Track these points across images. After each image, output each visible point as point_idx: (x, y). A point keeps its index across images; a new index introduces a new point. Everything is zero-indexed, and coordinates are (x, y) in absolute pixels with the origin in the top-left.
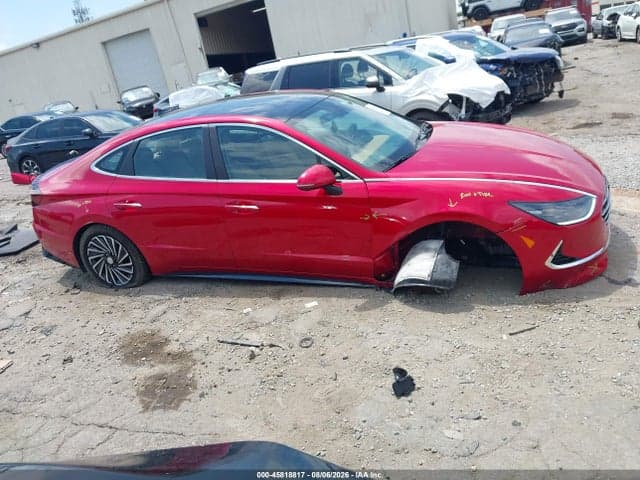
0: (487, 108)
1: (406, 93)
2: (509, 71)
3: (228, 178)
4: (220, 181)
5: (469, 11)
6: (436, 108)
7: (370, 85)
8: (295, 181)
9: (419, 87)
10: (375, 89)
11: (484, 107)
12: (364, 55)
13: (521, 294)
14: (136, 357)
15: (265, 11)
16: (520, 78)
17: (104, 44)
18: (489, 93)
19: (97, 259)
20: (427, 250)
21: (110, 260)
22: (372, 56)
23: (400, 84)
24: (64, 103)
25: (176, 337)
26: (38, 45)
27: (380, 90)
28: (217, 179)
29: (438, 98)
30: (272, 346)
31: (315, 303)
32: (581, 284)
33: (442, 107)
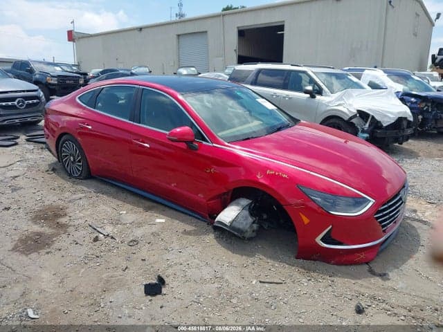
0: (386, 127)
1: (330, 102)
2: (426, 105)
3: (140, 123)
4: (135, 124)
5: (437, 61)
6: (346, 118)
7: (307, 92)
8: (167, 133)
9: (339, 100)
10: (308, 95)
11: (384, 125)
12: (309, 71)
13: (297, 258)
14: (40, 219)
15: (283, 34)
16: (434, 112)
17: (179, 36)
18: (392, 116)
19: (66, 156)
20: (238, 204)
21: (72, 158)
22: (314, 73)
23: (326, 96)
24: (146, 67)
25: (71, 215)
26: (141, 29)
27: (313, 96)
28: (134, 121)
29: (350, 111)
30: (112, 238)
31: (163, 221)
32: (346, 265)
33: (351, 118)
